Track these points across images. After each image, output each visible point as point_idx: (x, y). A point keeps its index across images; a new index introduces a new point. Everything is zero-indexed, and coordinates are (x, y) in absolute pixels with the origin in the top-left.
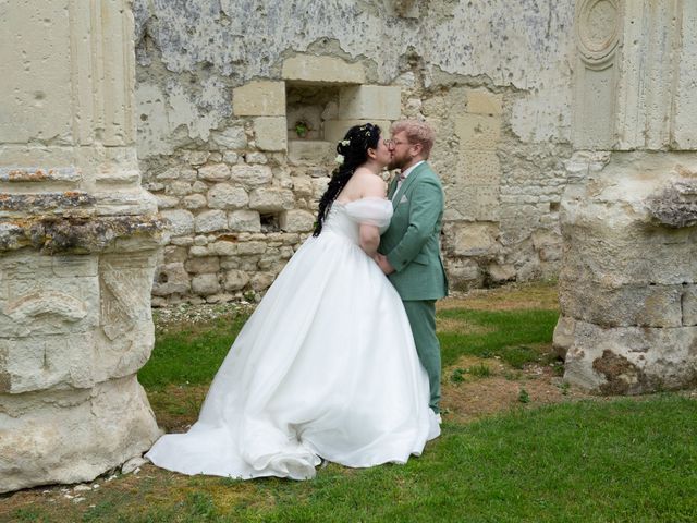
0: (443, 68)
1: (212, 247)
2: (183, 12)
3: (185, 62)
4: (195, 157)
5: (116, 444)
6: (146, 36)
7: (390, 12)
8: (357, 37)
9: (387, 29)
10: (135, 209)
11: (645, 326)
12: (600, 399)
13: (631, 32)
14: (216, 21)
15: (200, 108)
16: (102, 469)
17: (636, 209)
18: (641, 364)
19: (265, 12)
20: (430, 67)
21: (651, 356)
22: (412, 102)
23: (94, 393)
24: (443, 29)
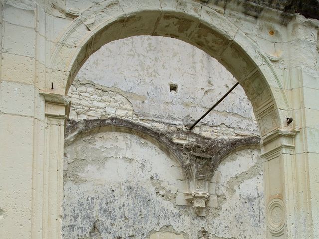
0: (217, 235)
2: (110, 218)
3: (110, 237)
6: (95, 227)
7: (193, 214)
8: (180, 224)
9: (193, 221)
13: (290, 219)
14: (123, 221)
19: (143, 216)
20: (211, 235)
24: (216, 220)
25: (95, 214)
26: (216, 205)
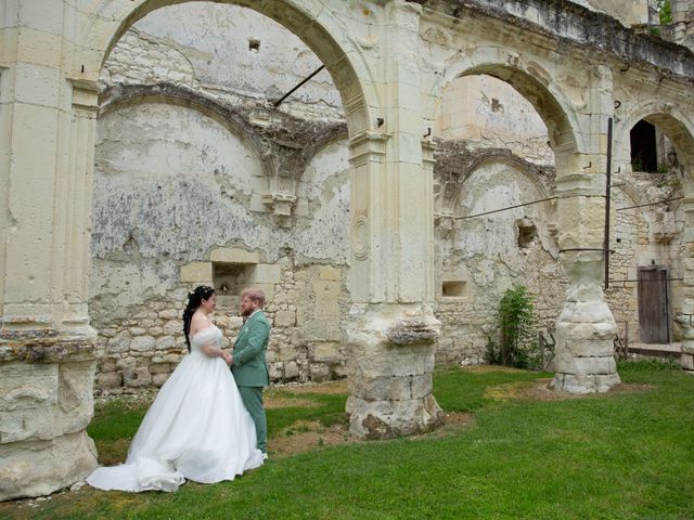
0: (305, 254)
1: (165, 357)
2: (153, 225)
3: (153, 252)
4: (157, 305)
5: (67, 473)
6: (131, 238)
7: (274, 224)
8: (255, 238)
9: (272, 234)
10: (84, 338)
11: (391, 400)
12: (365, 443)
13: (374, 242)
14: (172, 230)
15: (161, 278)
16: (56, 489)
17: (382, 334)
18: (388, 422)
19: (201, 225)
20: (297, 254)
21: (394, 417)
22: (288, 273)
23: (54, 442)
25: (132, 220)
26: (306, 213)
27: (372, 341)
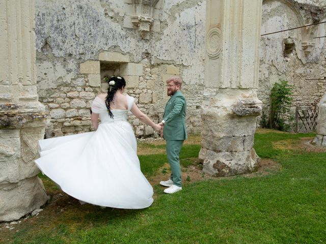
0: (158, 57)
1: (72, 123)
2: (61, 35)
3: (62, 54)
4: (65, 89)
6: (46, 43)
7: (139, 37)
8: (127, 46)
9: (137, 43)
10: (36, 110)
11: (231, 152)
12: (216, 178)
13: (225, 46)
14: (74, 39)
15: (67, 71)
17: (228, 109)
18: (230, 165)
19: (92, 35)
20: (153, 57)
21: (233, 162)
22: (147, 69)
24: (158, 44)
25: (46, 30)
26: (159, 30)
27: (221, 113)
